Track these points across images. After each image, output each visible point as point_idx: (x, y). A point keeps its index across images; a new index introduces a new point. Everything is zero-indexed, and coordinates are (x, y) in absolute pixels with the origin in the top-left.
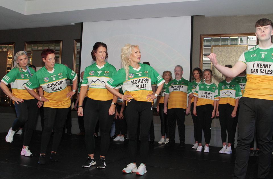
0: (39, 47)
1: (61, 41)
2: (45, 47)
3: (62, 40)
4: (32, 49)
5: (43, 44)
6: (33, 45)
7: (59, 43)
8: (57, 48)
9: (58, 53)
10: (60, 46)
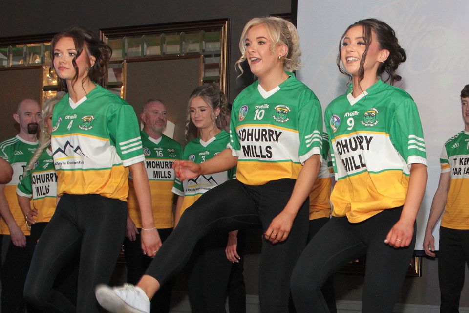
0: (148, 46)
1: (223, 21)
2: (169, 43)
3: (226, 19)
4: (125, 54)
5: (163, 35)
6: (126, 40)
7: (219, 29)
8: (211, 47)
9: (216, 66)
10: (219, 40)
